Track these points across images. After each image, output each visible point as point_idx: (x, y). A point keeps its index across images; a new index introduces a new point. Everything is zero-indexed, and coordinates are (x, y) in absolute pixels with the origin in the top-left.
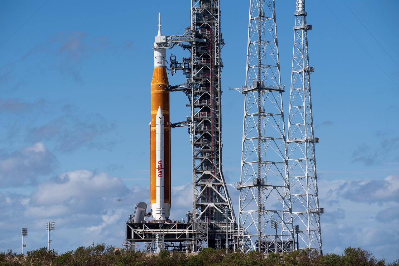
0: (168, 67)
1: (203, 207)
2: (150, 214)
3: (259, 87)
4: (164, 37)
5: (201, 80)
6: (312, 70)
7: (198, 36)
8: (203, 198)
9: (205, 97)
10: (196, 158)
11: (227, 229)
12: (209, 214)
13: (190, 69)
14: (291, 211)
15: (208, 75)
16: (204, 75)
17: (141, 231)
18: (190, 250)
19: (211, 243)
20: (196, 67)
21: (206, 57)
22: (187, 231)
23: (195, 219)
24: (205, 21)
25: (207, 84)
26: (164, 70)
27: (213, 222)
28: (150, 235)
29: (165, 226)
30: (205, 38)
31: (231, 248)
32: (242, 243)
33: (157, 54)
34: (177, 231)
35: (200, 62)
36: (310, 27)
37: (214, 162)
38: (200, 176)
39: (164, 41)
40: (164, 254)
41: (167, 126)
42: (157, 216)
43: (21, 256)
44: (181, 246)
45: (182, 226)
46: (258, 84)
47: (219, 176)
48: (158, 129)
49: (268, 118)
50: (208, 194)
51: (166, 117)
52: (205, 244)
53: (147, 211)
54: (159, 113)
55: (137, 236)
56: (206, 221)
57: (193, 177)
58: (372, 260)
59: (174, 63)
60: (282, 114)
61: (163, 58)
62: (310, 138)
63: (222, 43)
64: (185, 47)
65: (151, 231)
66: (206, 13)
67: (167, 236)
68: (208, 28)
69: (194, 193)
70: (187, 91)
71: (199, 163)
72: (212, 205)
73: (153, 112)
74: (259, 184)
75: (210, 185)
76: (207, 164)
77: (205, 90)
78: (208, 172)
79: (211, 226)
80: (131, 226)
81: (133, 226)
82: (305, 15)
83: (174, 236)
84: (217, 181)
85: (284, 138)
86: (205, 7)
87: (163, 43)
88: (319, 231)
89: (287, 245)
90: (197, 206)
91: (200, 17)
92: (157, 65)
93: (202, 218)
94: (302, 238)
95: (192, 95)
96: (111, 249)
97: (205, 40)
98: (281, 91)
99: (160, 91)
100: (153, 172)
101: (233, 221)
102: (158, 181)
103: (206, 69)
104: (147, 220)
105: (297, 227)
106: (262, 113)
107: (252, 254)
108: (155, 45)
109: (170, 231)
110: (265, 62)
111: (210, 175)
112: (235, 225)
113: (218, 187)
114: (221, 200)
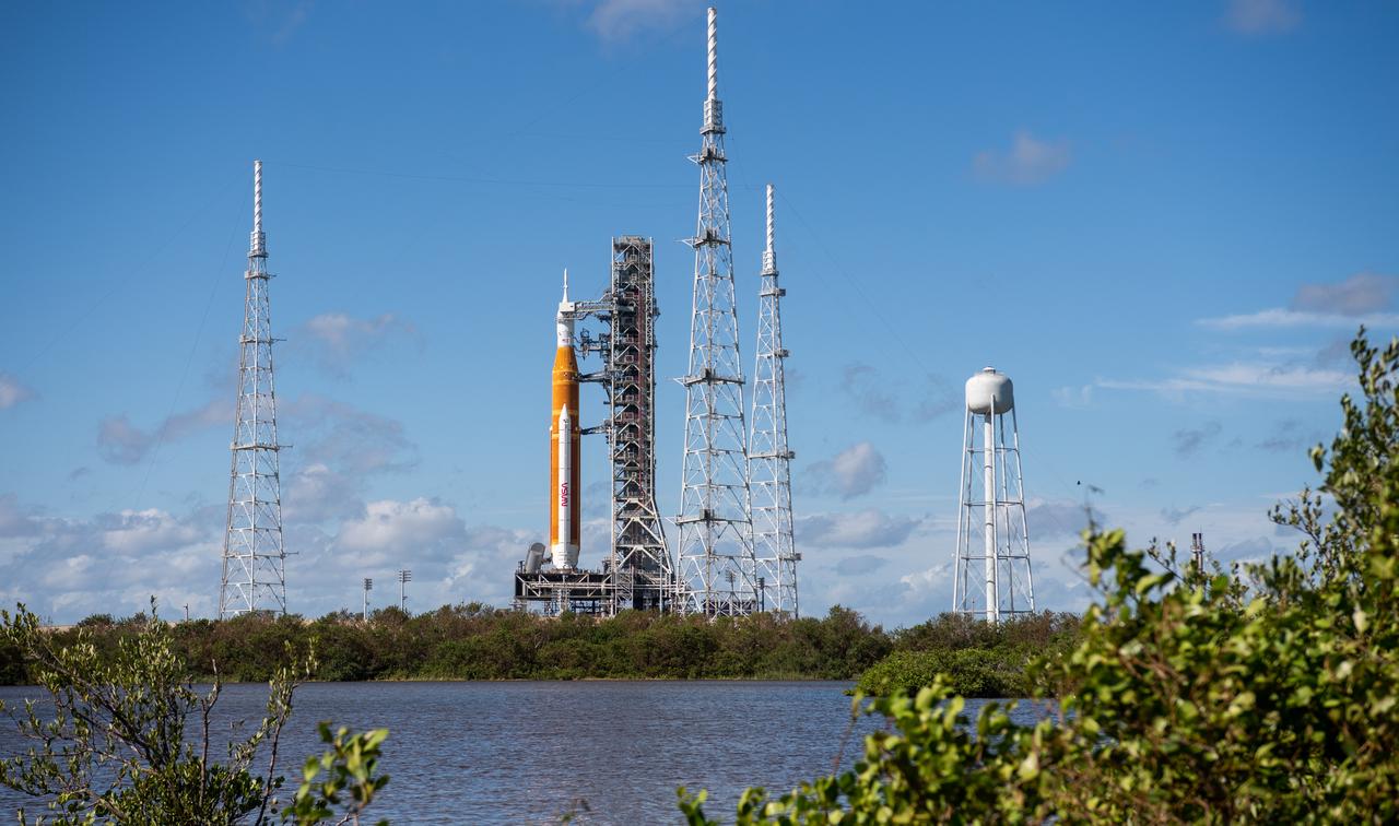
0: (578, 346)
1: (626, 551)
2: (550, 560)
3: (709, 377)
4: (573, 304)
5: (625, 366)
6: (786, 354)
7: (622, 303)
8: (626, 539)
9: (632, 391)
10: (617, 479)
11: (660, 582)
12: (635, 561)
13: (610, 351)
14: (753, 556)
15: (636, 359)
16: (629, 359)
17: (536, 584)
18: (607, 613)
19: (639, 603)
20: (619, 347)
21: (633, 333)
22: (603, 586)
23: (615, 568)
24: (632, 282)
25: (634, 372)
26: (571, 349)
27: (641, 573)
28: (549, 590)
29: (571, 578)
30: (632, 305)
31: (666, 609)
32: (683, 602)
33: (562, 329)
34: (588, 585)
35: (624, 341)
36: (783, 292)
37: (643, 485)
38: (622, 505)
39: (573, 309)
40: (567, 616)
41: (576, 432)
42: (559, 563)
43: (360, 617)
44: (594, 607)
45: (595, 578)
46: (708, 373)
47: (650, 506)
48: (562, 436)
49: (722, 423)
50: (635, 533)
51: (574, 420)
52: (629, 605)
53: (546, 556)
54: (564, 414)
55: (530, 592)
56: (631, 571)
57: (614, 507)
58: (865, 626)
59: (587, 341)
60: (742, 415)
61: (571, 334)
62: (783, 452)
63: (656, 312)
64: (603, 318)
65: (551, 585)
66: (633, 270)
67: (574, 592)
68: (636, 291)
69: (615, 530)
70: (606, 382)
71: (621, 486)
72: (640, 547)
73: (554, 413)
74: (708, 517)
75: (637, 519)
76: (633, 488)
77: (631, 381)
78: (634, 500)
79: (638, 579)
80: (523, 577)
81: (525, 577)
82: (775, 275)
83: (584, 592)
84: (647, 513)
85: (745, 451)
86: (631, 261)
87: (572, 313)
88: (795, 586)
89: (748, 606)
90: (618, 549)
91: (625, 275)
92: (561, 343)
93: (626, 566)
94: (769, 596)
95: (611, 388)
96: (489, 610)
97: (632, 309)
98: (740, 383)
99: (566, 381)
100: (554, 500)
101: (669, 571)
102: (562, 512)
103: (632, 351)
104: (545, 568)
105: (762, 581)
106: (713, 414)
107: (695, 618)
108: (560, 315)
109: (579, 585)
110: (718, 341)
111: (637, 504)
112: (673, 576)
113: (649, 522)
114: (653, 541)
